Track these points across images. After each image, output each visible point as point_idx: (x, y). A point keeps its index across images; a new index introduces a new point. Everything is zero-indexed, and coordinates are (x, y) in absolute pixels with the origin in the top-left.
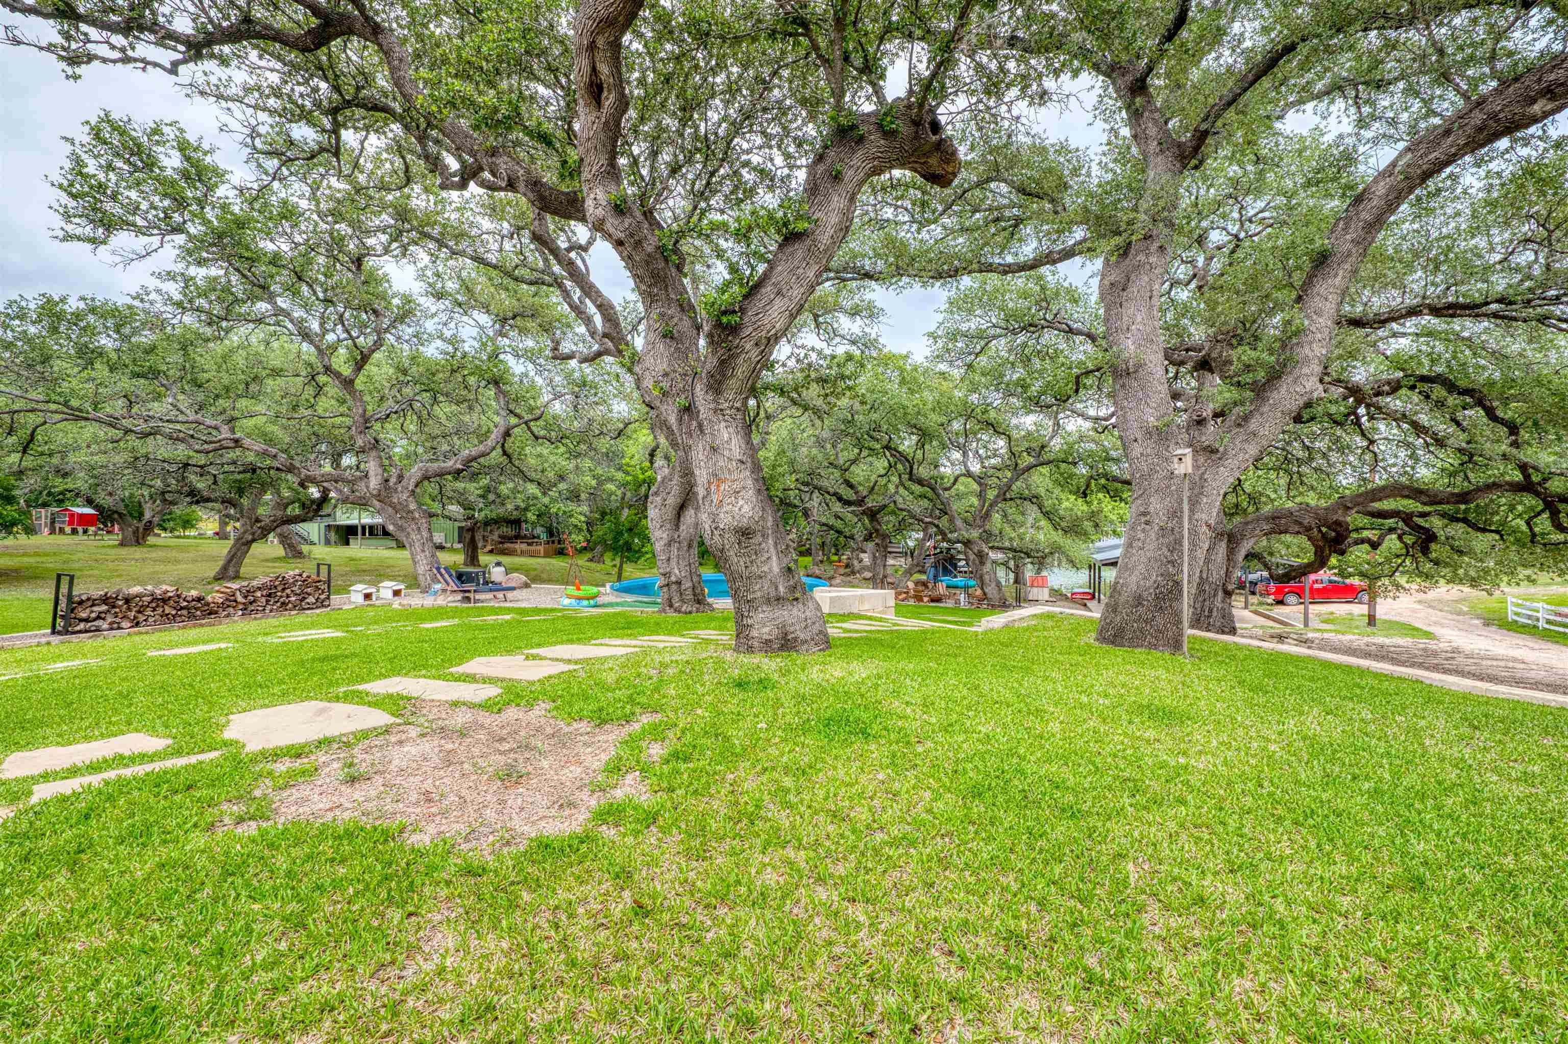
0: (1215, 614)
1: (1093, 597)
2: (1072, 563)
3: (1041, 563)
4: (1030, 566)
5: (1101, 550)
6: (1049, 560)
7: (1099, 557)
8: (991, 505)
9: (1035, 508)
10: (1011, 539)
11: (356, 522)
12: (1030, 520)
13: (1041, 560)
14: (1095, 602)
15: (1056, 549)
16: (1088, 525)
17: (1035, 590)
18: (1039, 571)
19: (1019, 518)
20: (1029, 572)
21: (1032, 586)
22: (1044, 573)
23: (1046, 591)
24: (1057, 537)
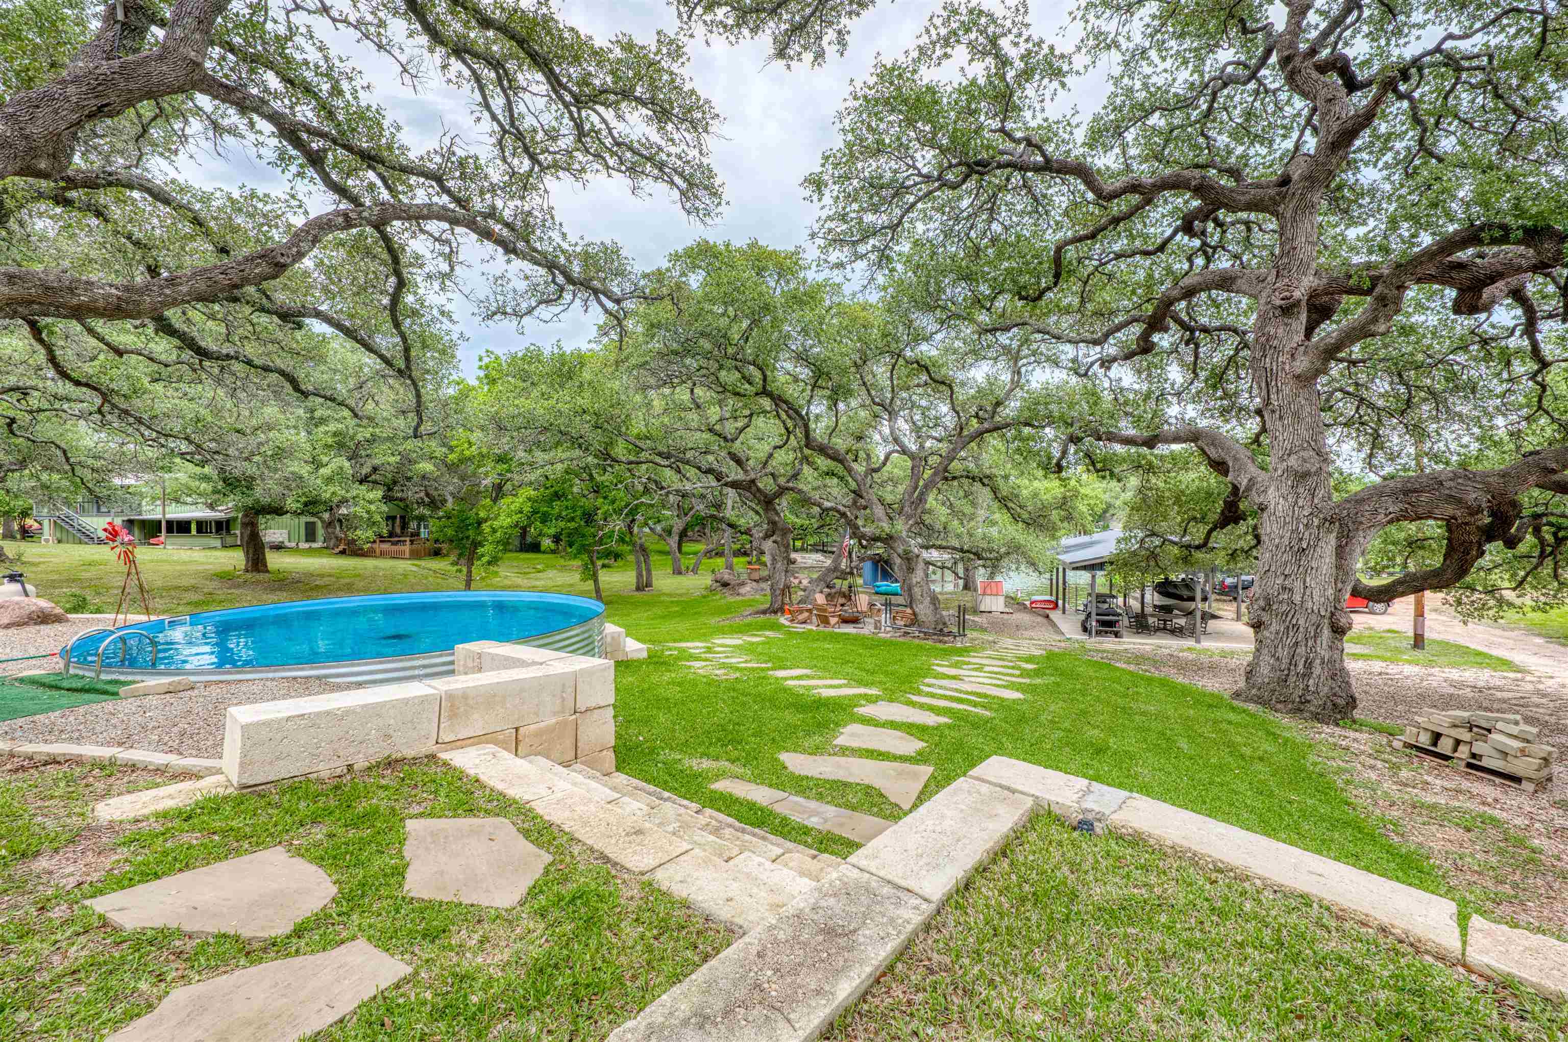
0: (1317, 670)
1: (1056, 606)
2: (1033, 564)
3: (994, 567)
4: (982, 571)
5: (1068, 549)
6: (1005, 562)
7: (1068, 558)
8: (926, 486)
9: (986, 491)
10: (959, 536)
11: (159, 516)
12: (982, 513)
13: (994, 563)
14: (1059, 612)
15: (1014, 549)
16: (1055, 515)
17: (988, 599)
18: (992, 575)
19: (968, 510)
20: (980, 576)
21: (984, 594)
22: (998, 578)
23: (1001, 600)
24: (1016, 532)
